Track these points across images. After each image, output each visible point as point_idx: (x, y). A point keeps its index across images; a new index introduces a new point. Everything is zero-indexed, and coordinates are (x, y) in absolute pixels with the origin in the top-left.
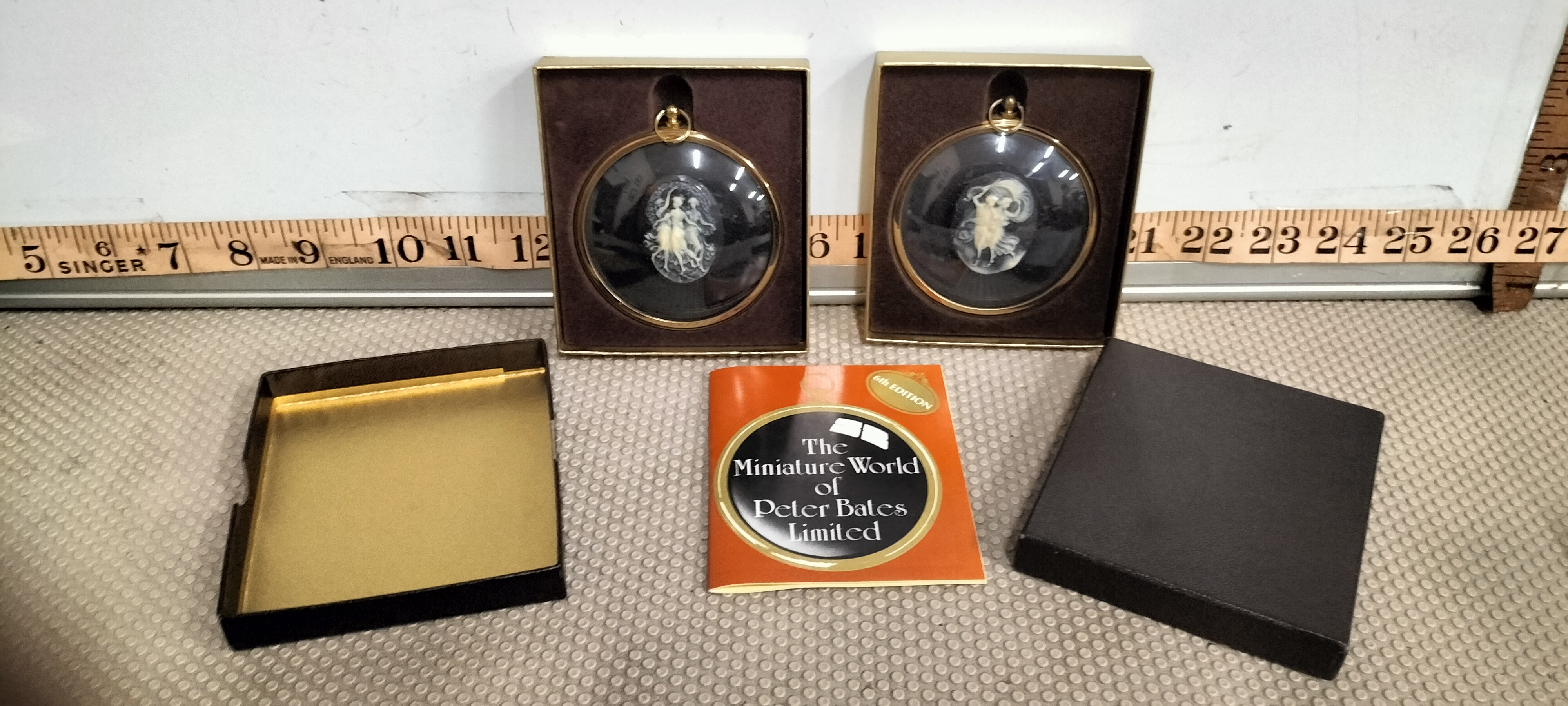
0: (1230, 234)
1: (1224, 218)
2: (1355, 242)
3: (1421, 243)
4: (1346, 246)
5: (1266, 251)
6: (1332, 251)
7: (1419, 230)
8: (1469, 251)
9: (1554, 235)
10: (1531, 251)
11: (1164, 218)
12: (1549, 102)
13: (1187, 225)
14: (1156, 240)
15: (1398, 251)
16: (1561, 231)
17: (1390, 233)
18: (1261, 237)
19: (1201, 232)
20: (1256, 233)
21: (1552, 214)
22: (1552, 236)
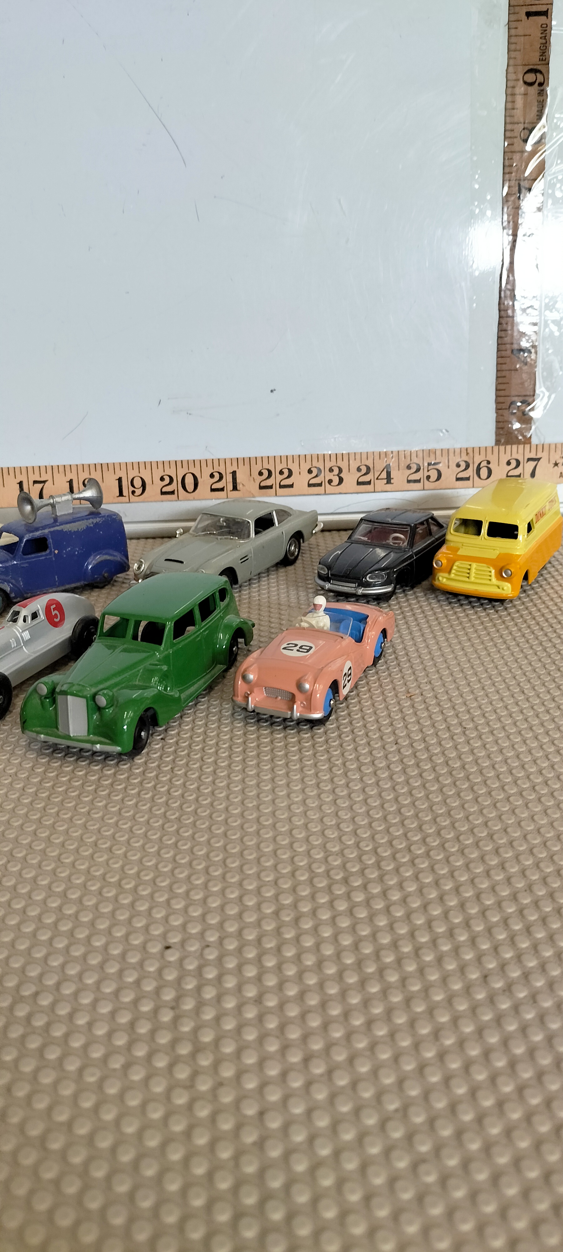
0: (291, 473)
1: (284, 460)
2: (384, 475)
3: (434, 475)
4: (377, 479)
5: (320, 485)
6: (369, 483)
7: (430, 464)
8: (471, 478)
9: (533, 464)
10: (519, 477)
11: (241, 463)
12: (502, 360)
13: (259, 468)
14: (238, 481)
15: (418, 481)
16: (538, 460)
17: (409, 467)
18: (314, 474)
19: (270, 472)
20: (310, 471)
21: (527, 446)
22: (532, 464)
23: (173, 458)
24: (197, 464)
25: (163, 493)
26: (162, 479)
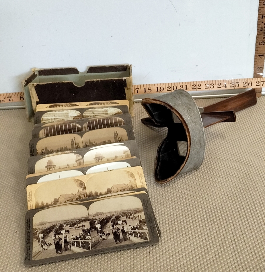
0: (201, 85)
1: (199, 82)
2: (225, 85)
3: (237, 85)
4: (223, 86)
5: (208, 88)
6: (220, 87)
7: (236, 83)
8: (247, 86)
10: (259, 85)
11: (188, 83)
12: (256, 58)
13: (192, 84)
14: (187, 87)
15: (233, 87)
16: (264, 81)
17: (231, 83)
19: (195, 85)
20: (206, 85)
21: (261, 78)
22: (263, 82)
23: (171, 82)
24: (177, 84)
25: (168, 91)
26: (168, 87)
